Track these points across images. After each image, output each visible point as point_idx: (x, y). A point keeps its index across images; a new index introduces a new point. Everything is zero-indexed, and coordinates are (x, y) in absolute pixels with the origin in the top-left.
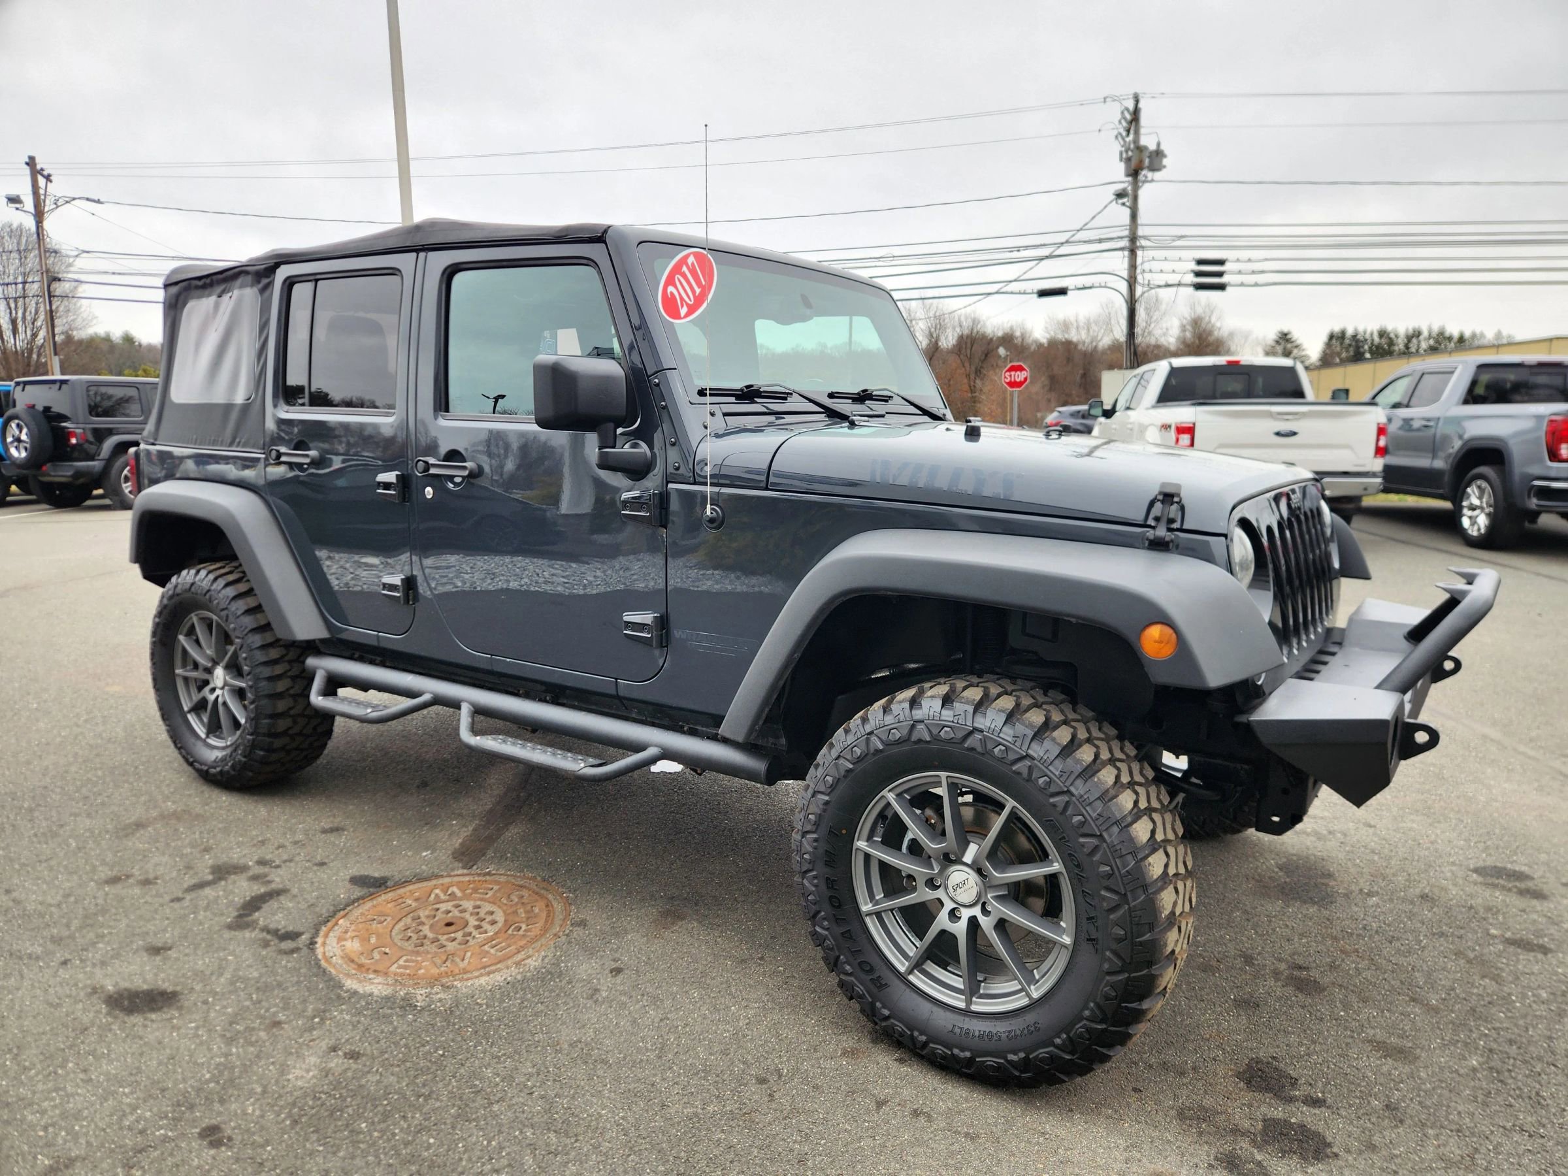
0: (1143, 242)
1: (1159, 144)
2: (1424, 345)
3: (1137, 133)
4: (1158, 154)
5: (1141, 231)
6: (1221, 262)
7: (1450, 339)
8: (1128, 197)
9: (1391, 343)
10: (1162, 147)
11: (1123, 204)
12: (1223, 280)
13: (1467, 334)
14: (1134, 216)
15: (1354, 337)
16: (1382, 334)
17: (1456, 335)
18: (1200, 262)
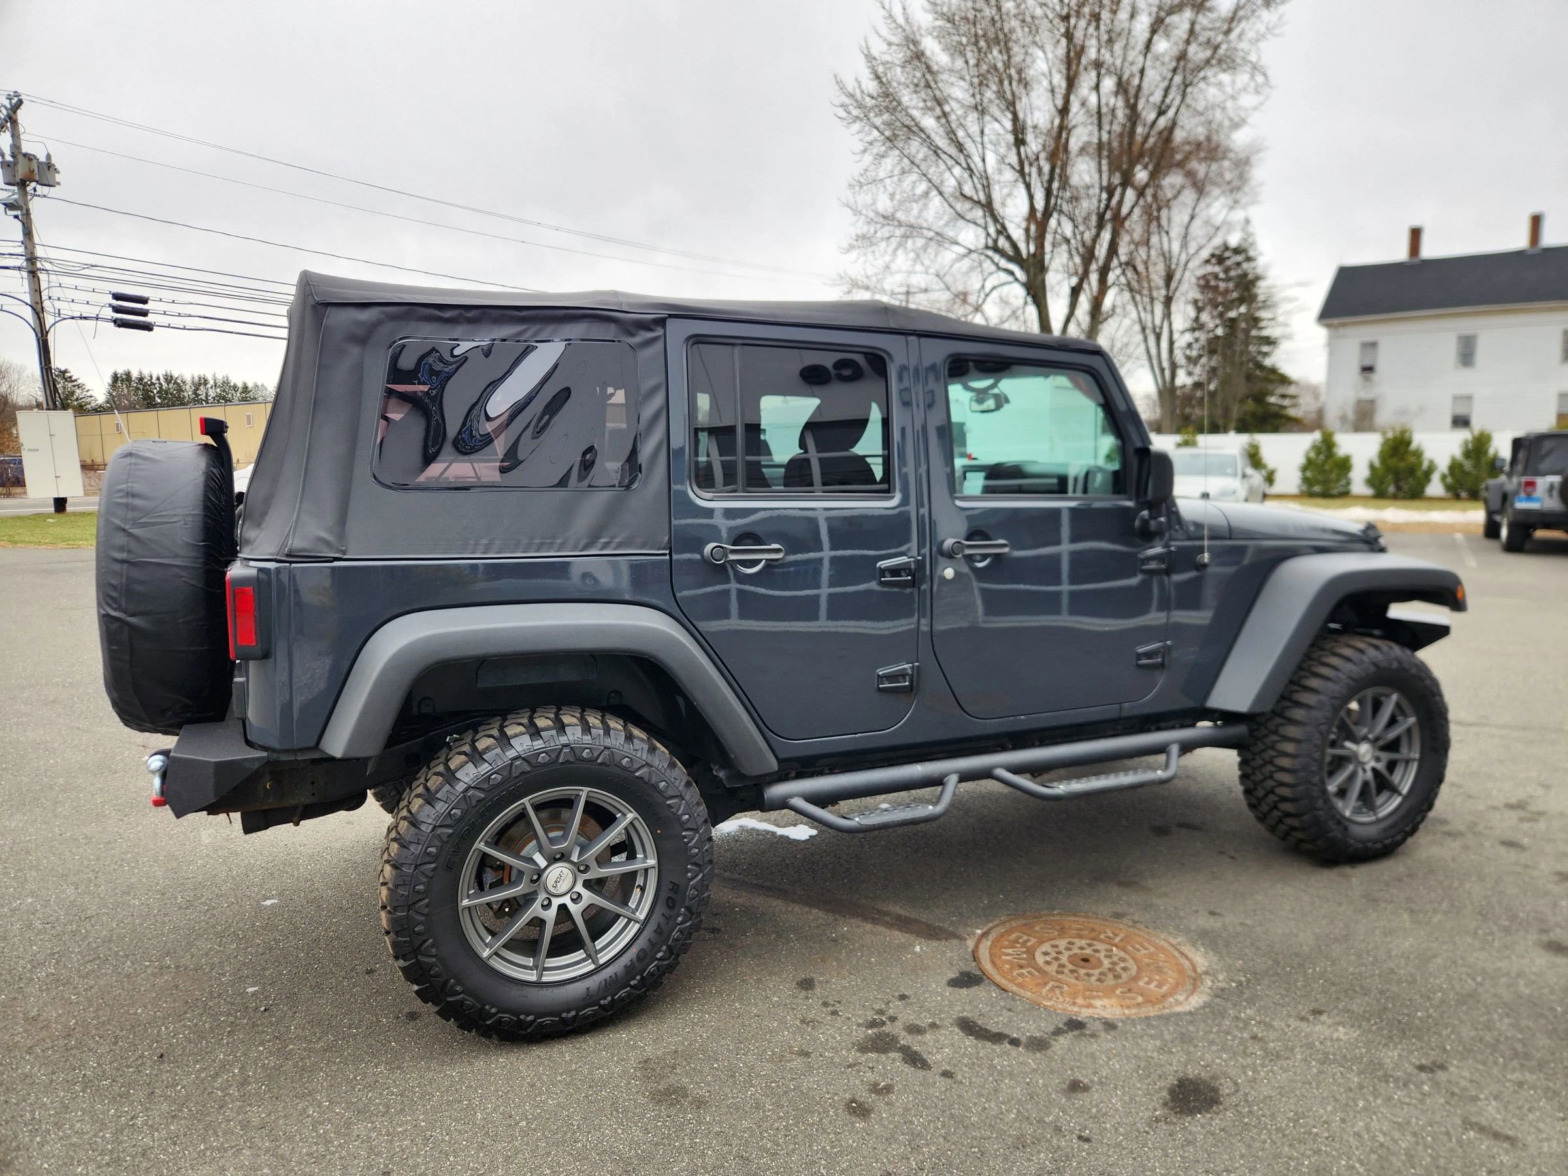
0: (48, 266)
1: (49, 156)
2: (212, 393)
3: (15, 136)
4: (49, 166)
5: (40, 252)
6: (144, 301)
7: (235, 388)
8: (20, 209)
9: (180, 390)
10: (53, 161)
11: (16, 217)
12: (149, 319)
13: (250, 385)
14: (28, 233)
15: (141, 379)
16: (169, 379)
17: (240, 385)
18: (117, 297)
